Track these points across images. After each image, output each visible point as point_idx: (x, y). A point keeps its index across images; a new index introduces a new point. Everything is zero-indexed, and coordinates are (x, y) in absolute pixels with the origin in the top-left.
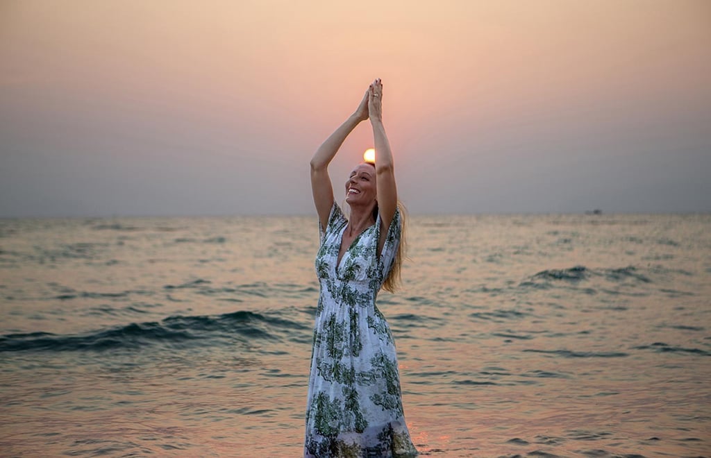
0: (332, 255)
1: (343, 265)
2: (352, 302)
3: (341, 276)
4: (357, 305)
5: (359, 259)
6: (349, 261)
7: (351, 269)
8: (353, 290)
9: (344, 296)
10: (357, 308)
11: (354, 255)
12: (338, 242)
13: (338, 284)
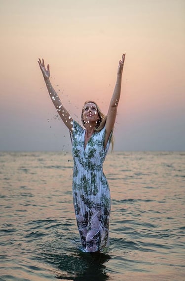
0: (81, 146)
1: (87, 151)
2: (93, 169)
3: (87, 157)
4: (95, 170)
5: (96, 147)
6: (90, 149)
7: (92, 152)
8: (93, 163)
9: (89, 166)
10: (95, 172)
11: (92, 145)
12: (83, 140)
13: (85, 160)
